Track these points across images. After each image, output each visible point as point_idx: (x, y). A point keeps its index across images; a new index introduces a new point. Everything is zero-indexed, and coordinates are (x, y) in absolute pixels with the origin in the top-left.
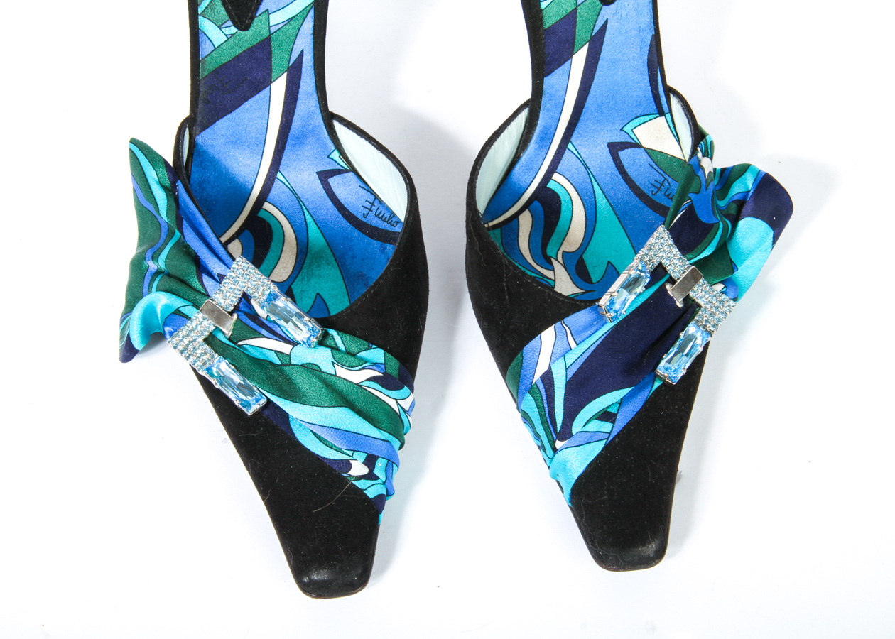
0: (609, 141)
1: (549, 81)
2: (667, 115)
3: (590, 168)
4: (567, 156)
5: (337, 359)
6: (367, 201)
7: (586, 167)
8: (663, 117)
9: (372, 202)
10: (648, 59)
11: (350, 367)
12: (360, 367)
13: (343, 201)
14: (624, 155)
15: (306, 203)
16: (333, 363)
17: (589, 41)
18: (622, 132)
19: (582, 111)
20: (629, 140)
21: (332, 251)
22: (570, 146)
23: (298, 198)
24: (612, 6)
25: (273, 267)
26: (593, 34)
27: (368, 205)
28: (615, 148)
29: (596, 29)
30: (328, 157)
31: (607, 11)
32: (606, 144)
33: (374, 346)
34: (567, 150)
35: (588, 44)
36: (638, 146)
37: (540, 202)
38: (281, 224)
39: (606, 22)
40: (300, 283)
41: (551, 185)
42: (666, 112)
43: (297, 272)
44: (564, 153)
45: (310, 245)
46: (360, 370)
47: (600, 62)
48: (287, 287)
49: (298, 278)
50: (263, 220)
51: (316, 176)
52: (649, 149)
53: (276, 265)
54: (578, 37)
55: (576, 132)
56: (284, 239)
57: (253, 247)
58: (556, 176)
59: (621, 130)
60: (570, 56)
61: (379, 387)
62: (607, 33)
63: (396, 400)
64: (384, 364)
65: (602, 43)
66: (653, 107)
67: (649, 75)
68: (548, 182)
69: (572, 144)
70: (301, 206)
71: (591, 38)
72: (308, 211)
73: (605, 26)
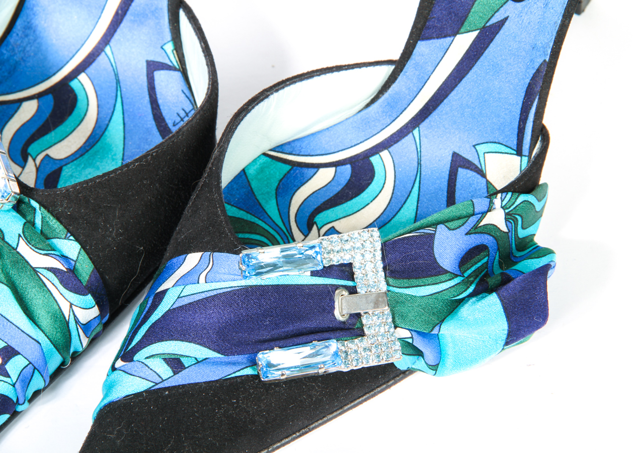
0: (456, 151)
1: (422, 47)
2: (523, 157)
3: (422, 167)
4: (408, 140)
5: (26, 233)
6: (183, 110)
7: (419, 164)
8: (519, 158)
9: (187, 111)
10: (530, 84)
11: (35, 247)
12: (46, 252)
13: (160, 102)
14: (463, 174)
15: (124, 89)
16: (20, 236)
17: (480, 29)
18: (473, 148)
19: (442, 101)
20: (476, 162)
21: (124, 148)
22: (416, 132)
23: (118, 82)
24: (518, 5)
25: (56, 141)
26: (488, 24)
27: (182, 114)
28: (458, 162)
29: (494, 20)
30: (162, 48)
31: (511, 9)
32: (451, 153)
33: (72, 238)
34: (411, 134)
35: (478, 32)
36: (483, 175)
37: (353, 169)
38: (88, 101)
39: (506, 19)
40: (73, 167)
41: (374, 160)
42: (523, 154)
43: (77, 156)
44: (406, 135)
45: (106, 133)
46: (44, 255)
47: (482, 58)
48: (59, 166)
49: (75, 162)
50: (72, 91)
51: (145, 64)
52: (491, 184)
53: (61, 141)
54: (472, 17)
55: (427, 121)
56: (83, 118)
57: (48, 115)
58: (385, 154)
59: (474, 146)
60: (455, 33)
61: (56, 281)
62: (501, 32)
63: (71, 305)
64: (75, 261)
65: (492, 40)
66: (514, 142)
67: (523, 102)
68: (373, 155)
69: (419, 130)
70: (117, 90)
71: (484, 27)
72: (122, 98)
73: (502, 23)
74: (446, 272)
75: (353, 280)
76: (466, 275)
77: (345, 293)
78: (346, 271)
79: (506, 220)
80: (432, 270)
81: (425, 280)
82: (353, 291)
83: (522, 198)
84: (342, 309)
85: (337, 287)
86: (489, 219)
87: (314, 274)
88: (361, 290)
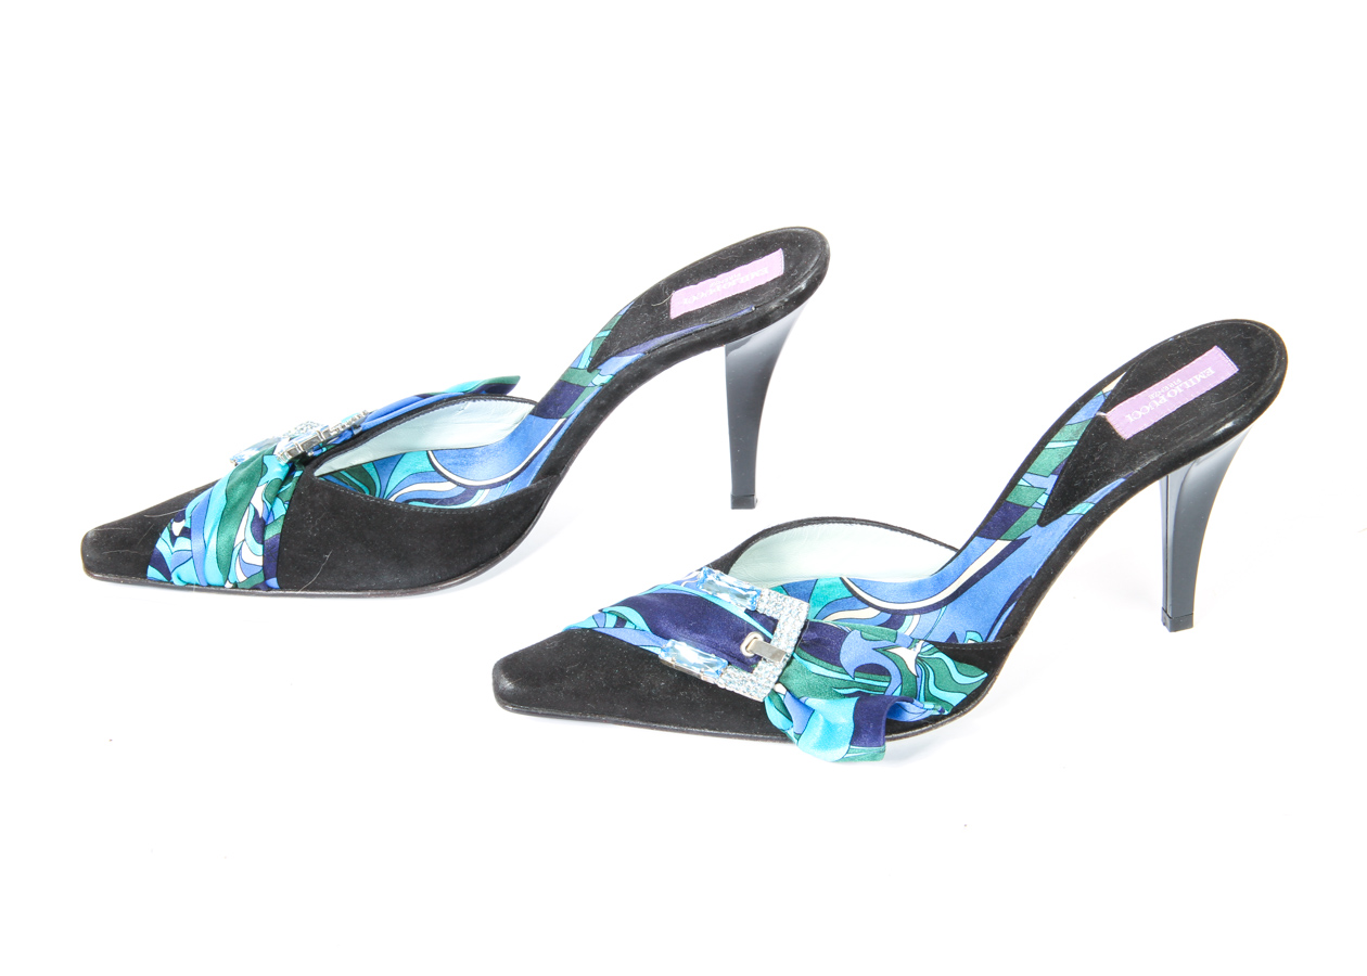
11: (265, 495)
12: (266, 501)
26: (1018, 538)
29: (1021, 537)
33: (287, 507)
46: (263, 502)
61: (250, 519)
64: (272, 518)
71: (1015, 539)
73: (1025, 540)
74: (841, 666)
75: (773, 633)
76: (856, 680)
77: (761, 638)
78: (771, 624)
79: (916, 662)
80: (833, 659)
81: (821, 663)
82: (768, 640)
83: (940, 655)
84: (749, 645)
85: (757, 630)
86: (901, 652)
87: (748, 612)
88: (774, 643)
